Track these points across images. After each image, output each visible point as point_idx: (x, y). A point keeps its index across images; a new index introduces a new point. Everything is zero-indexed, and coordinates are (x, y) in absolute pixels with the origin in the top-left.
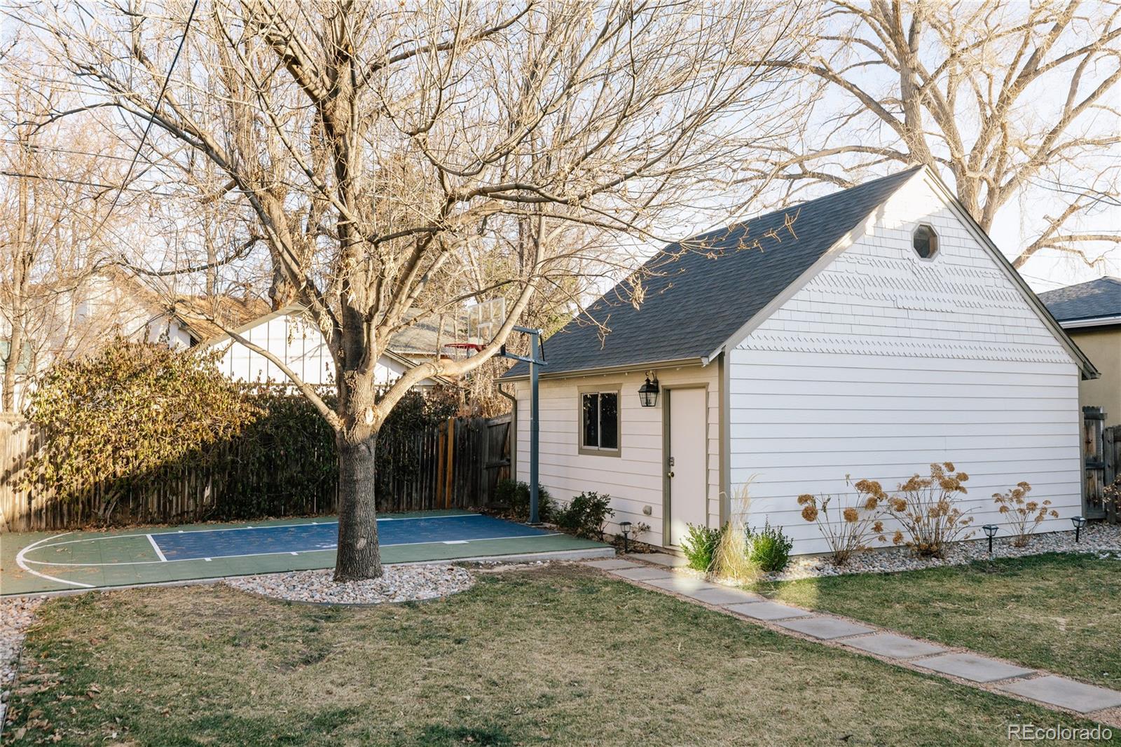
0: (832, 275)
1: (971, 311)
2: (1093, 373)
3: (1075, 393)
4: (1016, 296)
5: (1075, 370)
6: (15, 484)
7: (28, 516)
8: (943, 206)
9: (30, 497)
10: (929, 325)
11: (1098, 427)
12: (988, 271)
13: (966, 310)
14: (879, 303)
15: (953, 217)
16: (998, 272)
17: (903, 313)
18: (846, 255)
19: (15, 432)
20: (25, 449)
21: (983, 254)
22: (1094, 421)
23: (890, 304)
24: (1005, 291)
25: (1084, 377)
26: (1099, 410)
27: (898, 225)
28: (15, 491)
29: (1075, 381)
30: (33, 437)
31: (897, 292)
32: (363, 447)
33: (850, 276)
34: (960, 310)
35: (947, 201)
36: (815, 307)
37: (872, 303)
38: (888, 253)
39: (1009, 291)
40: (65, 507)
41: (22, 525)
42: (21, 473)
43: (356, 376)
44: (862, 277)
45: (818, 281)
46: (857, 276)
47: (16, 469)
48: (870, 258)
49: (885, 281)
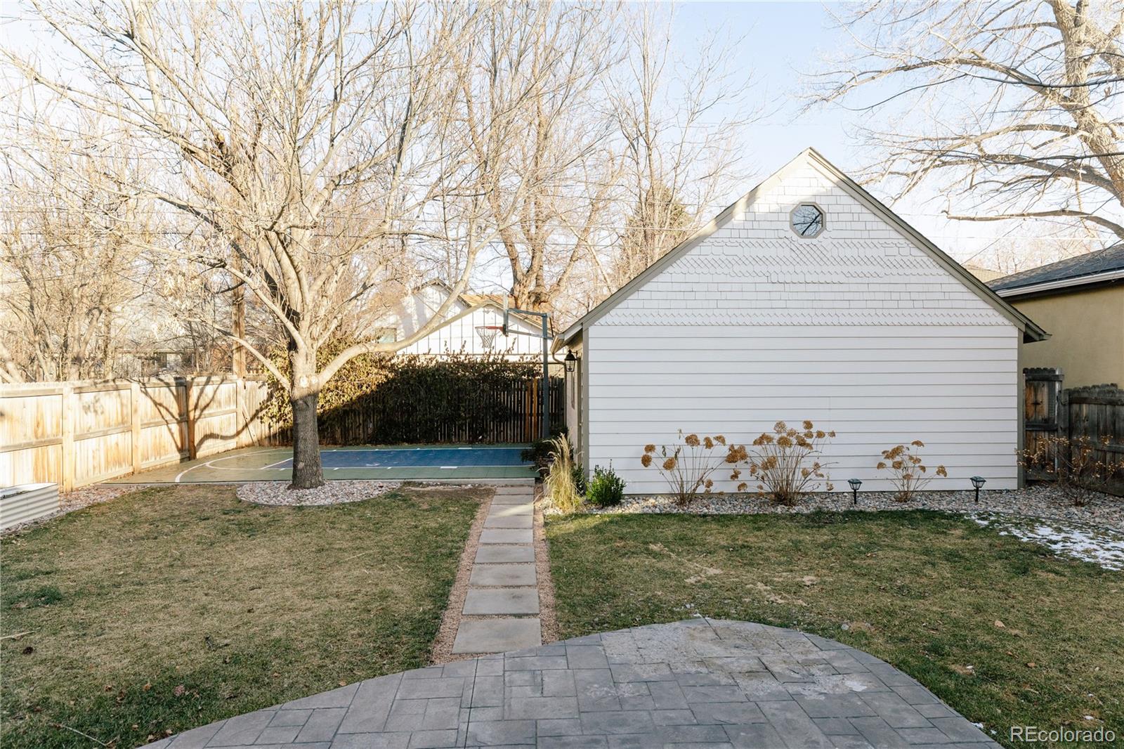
0: (696, 258)
1: (865, 280)
2: (1040, 335)
3: (1015, 355)
4: (928, 263)
5: (1014, 332)
6: (261, 418)
7: (269, 437)
8: (832, 185)
9: (270, 427)
10: (812, 296)
11: (1052, 389)
12: (889, 241)
13: (859, 280)
14: (750, 280)
15: (844, 193)
16: (903, 241)
17: (780, 287)
18: (711, 240)
19: (260, 387)
20: (266, 397)
21: (883, 226)
22: (1046, 383)
23: (765, 280)
24: (912, 259)
25: (1027, 339)
26: (1054, 371)
27: (774, 208)
28: (261, 422)
29: (1014, 343)
30: (270, 390)
31: (771, 269)
32: (301, 402)
33: (716, 258)
34: (852, 280)
35: (836, 179)
36: (676, 287)
37: (743, 279)
38: (761, 234)
39: (918, 259)
40: (289, 432)
41: (266, 442)
42: (264, 412)
43: (294, 354)
44: (730, 258)
45: (681, 265)
46: (724, 258)
47: (261, 409)
48: (739, 240)
49: (757, 260)
